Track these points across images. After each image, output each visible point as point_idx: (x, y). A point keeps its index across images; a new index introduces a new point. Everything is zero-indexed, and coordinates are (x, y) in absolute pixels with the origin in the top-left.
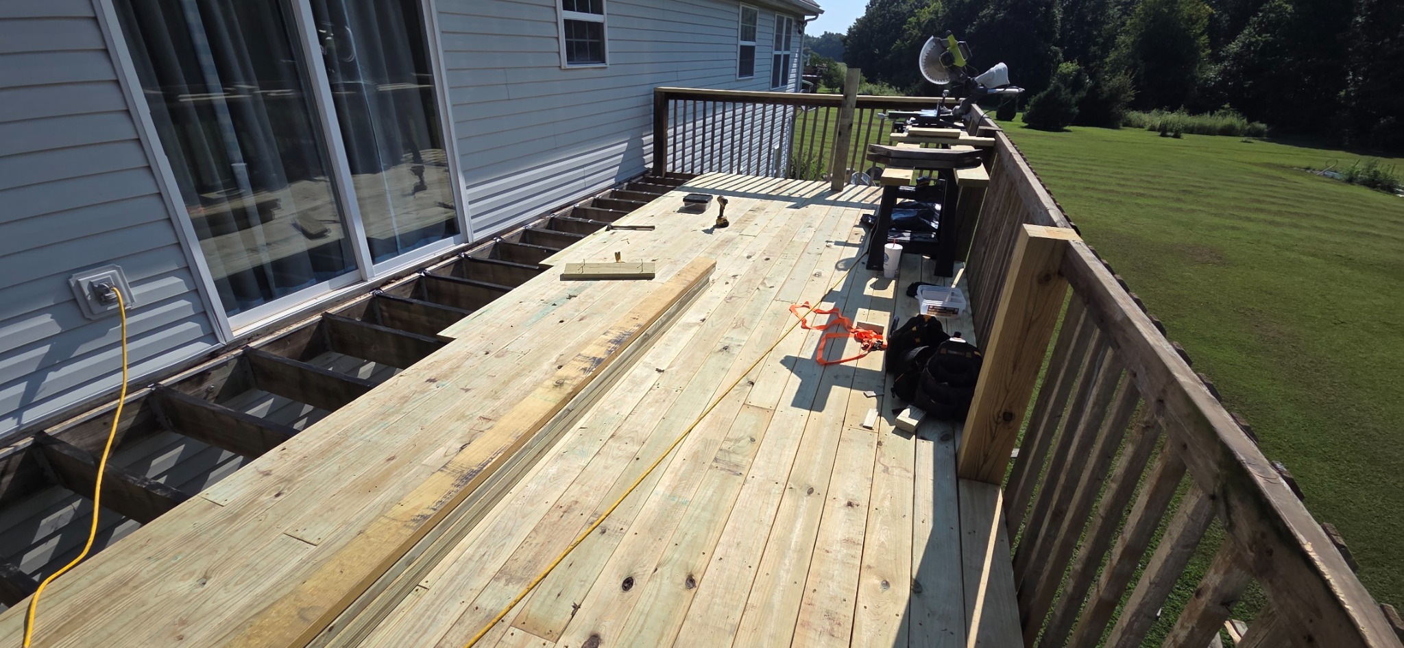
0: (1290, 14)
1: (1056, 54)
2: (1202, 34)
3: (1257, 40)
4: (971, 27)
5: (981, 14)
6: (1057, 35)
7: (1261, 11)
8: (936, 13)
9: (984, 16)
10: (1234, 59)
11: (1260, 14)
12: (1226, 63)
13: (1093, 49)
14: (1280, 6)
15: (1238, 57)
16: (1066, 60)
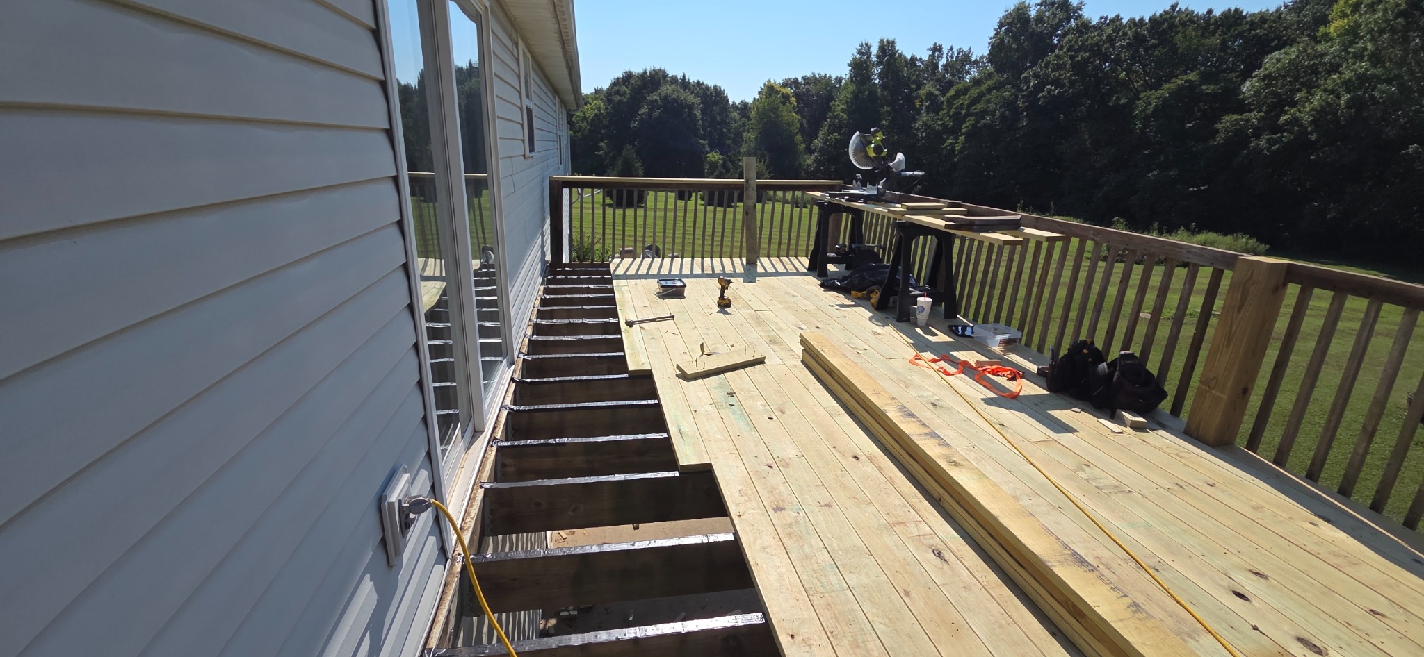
0: (846, 120)
1: (703, 146)
2: (797, 133)
3: (831, 138)
4: (634, 123)
5: (640, 112)
6: (701, 131)
7: (828, 118)
8: (599, 109)
9: (643, 114)
10: (820, 151)
11: (828, 120)
12: (816, 154)
13: (728, 142)
14: (839, 114)
15: (822, 150)
16: (711, 151)
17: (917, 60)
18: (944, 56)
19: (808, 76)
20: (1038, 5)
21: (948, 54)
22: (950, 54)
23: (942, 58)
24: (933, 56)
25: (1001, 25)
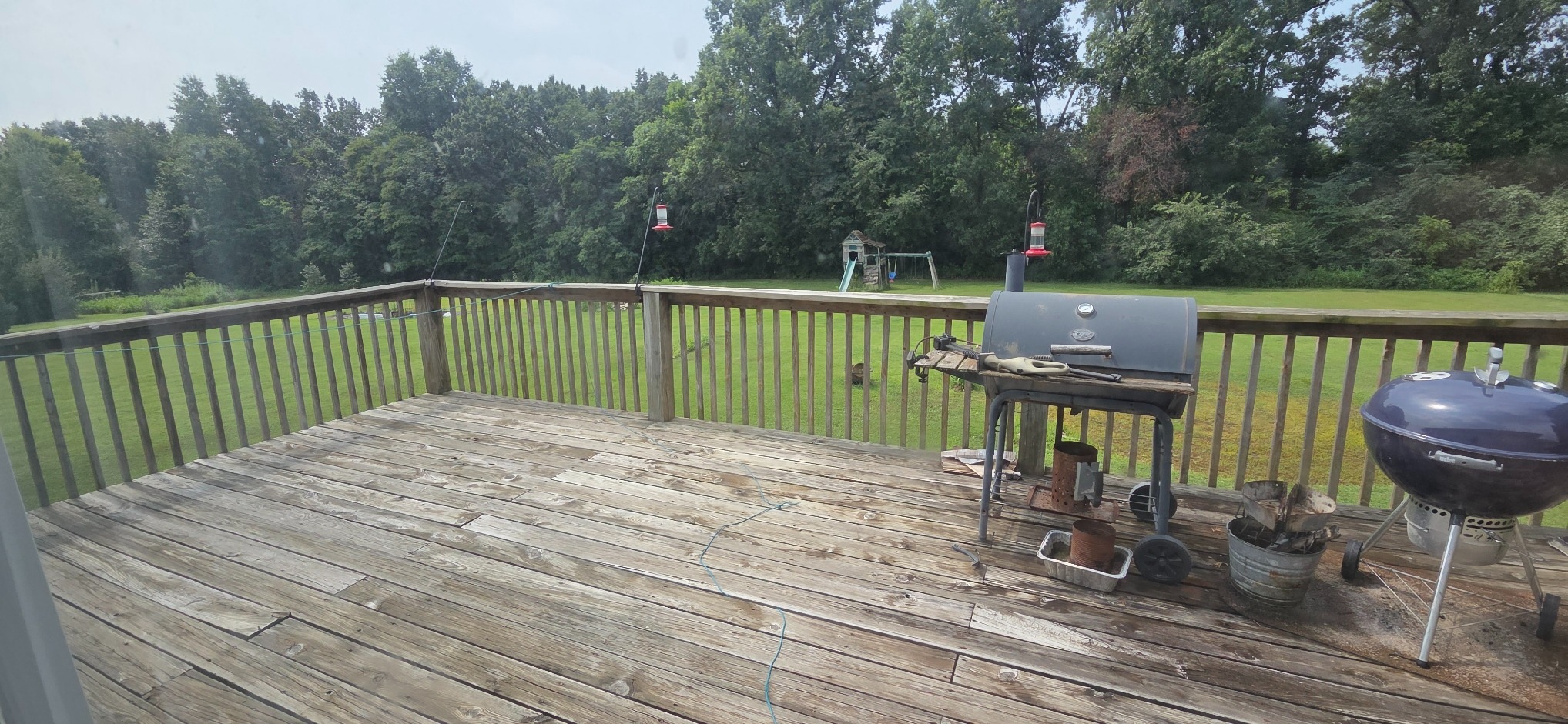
17: (285, 108)
18: (323, 105)
19: (96, 119)
20: (424, 59)
21: (327, 103)
22: (330, 103)
23: (321, 107)
24: (306, 103)
25: (390, 76)
